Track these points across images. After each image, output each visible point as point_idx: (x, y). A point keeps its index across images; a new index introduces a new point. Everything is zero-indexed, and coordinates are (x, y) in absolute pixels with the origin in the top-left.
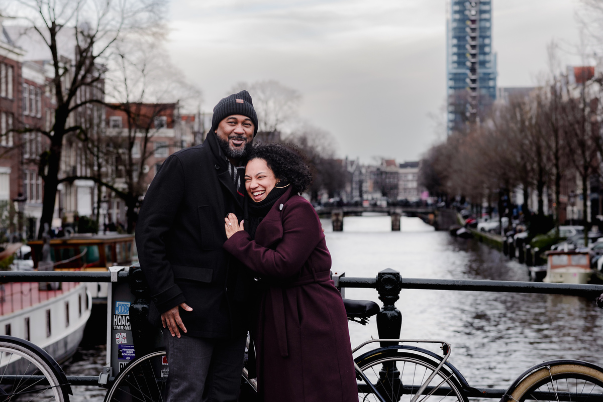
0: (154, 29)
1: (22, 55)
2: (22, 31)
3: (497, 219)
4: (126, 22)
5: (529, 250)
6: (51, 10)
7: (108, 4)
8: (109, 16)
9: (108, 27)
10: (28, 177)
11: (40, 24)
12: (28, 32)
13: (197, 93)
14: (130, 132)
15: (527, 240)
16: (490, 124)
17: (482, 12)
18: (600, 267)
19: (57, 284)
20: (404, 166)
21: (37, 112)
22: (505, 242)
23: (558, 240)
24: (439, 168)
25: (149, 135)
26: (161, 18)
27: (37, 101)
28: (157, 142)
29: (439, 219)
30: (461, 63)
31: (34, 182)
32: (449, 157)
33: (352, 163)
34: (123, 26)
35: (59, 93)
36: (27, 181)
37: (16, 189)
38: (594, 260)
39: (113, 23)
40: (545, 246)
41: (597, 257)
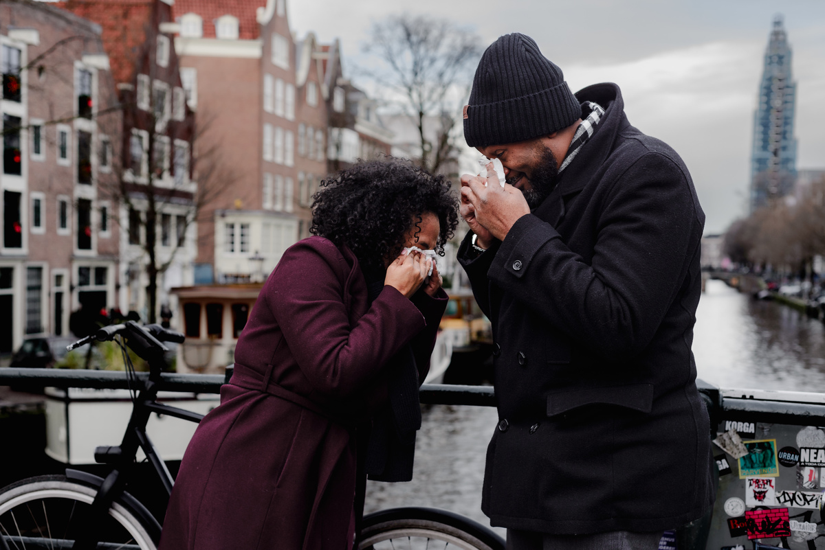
1: (393, 138)
3: (800, 284)
11: (411, 109)
12: (400, 117)
16: (791, 201)
17: (785, 102)
22: (807, 305)
24: (744, 238)
29: (742, 282)
30: (765, 147)
32: (755, 230)
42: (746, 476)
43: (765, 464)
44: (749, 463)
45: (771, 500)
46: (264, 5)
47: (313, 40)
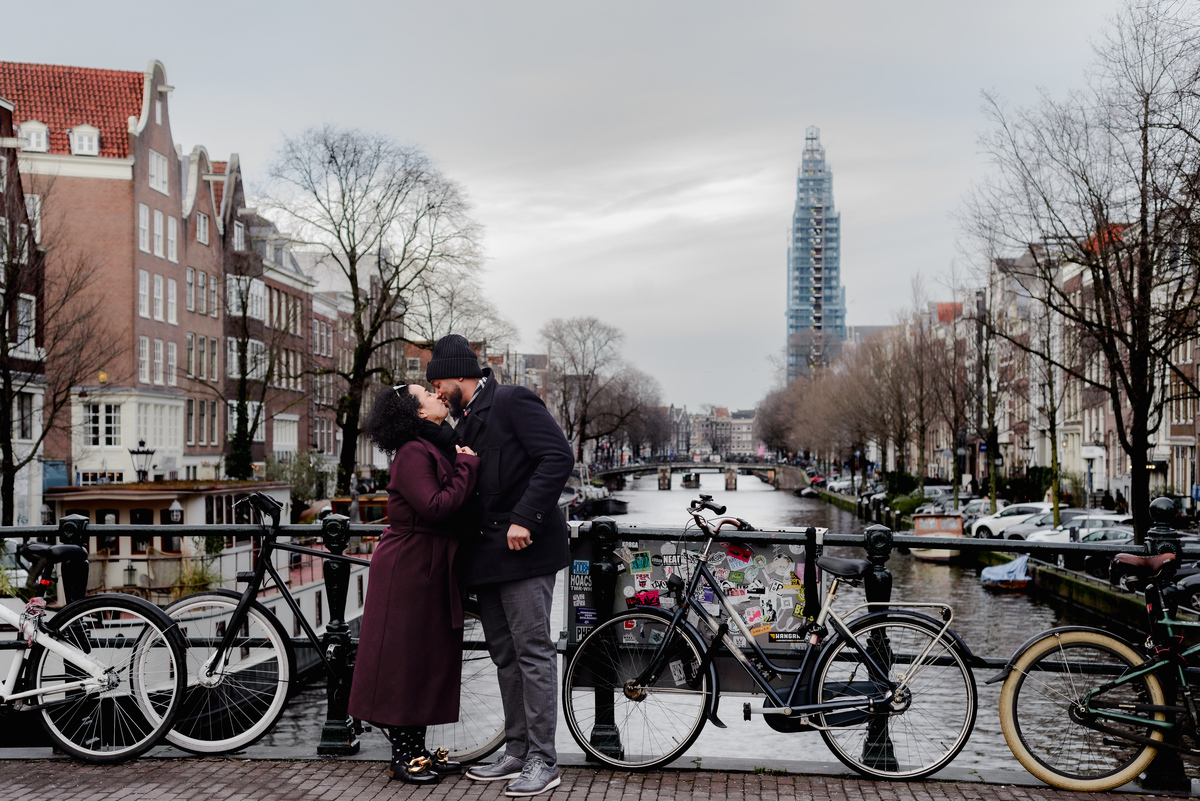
0: (468, 258)
1: (314, 287)
2: (319, 259)
3: (850, 477)
4: (435, 249)
5: (888, 512)
6: (350, 235)
7: (415, 228)
8: (417, 242)
9: (416, 255)
10: (318, 426)
11: (338, 250)
12: (324, 260)
15: (886, 502)
16: (838, 369)
17: (828, 240)
18: (974, 533)
20: (736, 416)
21: (328, 350)
22: (860, 503)
23: (923, 501)
24: (781, 418)
26: (475, 245)
27: (328, 339)
29: (780, 477)
30: (803, 299)
31: (325, 431)
32: (793, 406)
33: (679, 411)
34: (432, 254)
35: (359, 329)
38: (966, 525)
39: (422, 250)
40: (909, 510)
41: (970, 521)
42: (634, 573)
43: (644, 565)
44: (636, 565)
45: (649, 587)
46: (138, 114)
47: (202, 158)
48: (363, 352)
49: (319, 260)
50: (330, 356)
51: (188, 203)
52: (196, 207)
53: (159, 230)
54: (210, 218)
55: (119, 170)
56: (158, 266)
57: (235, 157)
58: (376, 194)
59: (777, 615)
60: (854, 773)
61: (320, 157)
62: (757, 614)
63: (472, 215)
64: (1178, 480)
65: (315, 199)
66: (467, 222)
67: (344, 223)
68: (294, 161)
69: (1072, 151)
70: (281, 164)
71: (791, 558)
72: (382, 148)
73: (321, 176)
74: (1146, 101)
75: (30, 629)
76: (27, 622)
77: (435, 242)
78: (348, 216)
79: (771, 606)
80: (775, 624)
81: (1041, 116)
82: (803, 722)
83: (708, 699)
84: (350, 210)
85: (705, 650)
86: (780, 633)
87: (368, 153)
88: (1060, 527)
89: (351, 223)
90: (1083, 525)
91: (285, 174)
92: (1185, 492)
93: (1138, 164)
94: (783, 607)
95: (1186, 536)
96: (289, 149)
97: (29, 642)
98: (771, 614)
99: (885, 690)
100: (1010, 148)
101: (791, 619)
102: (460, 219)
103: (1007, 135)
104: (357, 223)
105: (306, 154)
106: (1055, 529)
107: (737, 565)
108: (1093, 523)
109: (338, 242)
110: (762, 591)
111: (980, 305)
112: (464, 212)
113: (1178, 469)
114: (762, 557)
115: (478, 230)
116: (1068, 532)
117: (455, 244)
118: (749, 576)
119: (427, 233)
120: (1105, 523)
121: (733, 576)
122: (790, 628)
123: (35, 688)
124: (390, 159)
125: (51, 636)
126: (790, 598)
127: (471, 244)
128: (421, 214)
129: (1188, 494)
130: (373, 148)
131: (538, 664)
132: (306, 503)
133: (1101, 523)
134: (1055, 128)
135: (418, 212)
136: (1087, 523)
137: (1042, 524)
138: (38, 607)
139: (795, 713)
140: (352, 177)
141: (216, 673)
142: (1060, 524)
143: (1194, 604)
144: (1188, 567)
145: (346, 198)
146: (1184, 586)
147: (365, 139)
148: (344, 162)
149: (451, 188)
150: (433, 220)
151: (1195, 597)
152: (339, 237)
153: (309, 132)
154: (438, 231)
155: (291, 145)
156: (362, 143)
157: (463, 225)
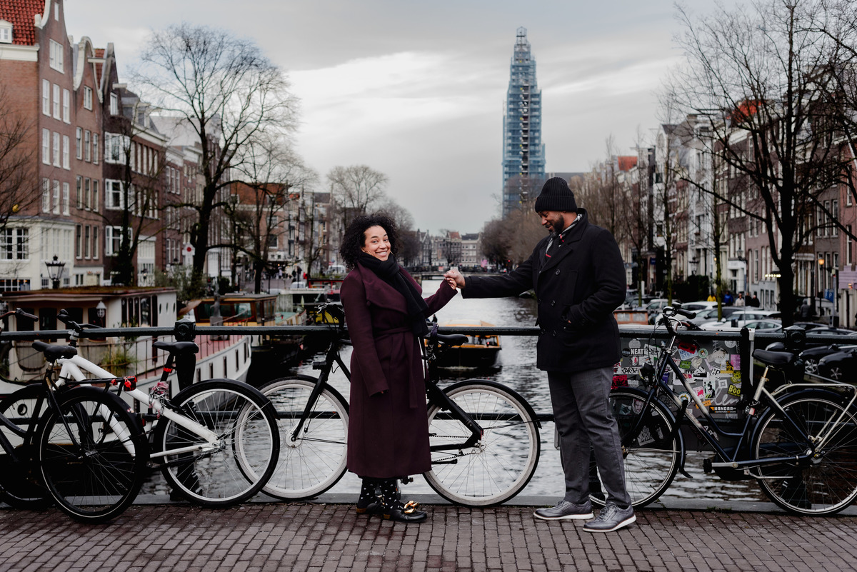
0: (288, 122)
1: (166, 141)
4: (264, 115)
6: (201, 104)
7: (249, 98)
8: (249, 110)
9: (249, 119)
10: (170, 245)
12: (183, 122)
13: (315, 177)
14: (258, 208)
19: (226, 336)
20: (466, 237)
21: (177, 189)
25: (274, 210)
26: (293, 113)
27: (176, 180)
28: (280, 217)
30: (514, 153)
31: (174, 248)
32: (511, 231)
33: (423, 234)
34: (262, 118)
35: (207, 174)
36: (169, 248)
37: (160, 255)
38: (650, 317)
39: (254, 115)
41: (654, 315)
45: (620, 372)
46: (42, 13)
47: (88, 46)
48: (210, 191)
49: (179, 122)
50: (178, 193)
51: (78, 79)
52: (83, 82)
53: (56, 99)
54: (93, 90)
55: (28, 54)
56: (57, 126)
57: (111, 45)
58: (220, 74)
59: (716, 393)
60: (781, 510)
61: (179, 46)
62: (701, 393)
63: (291, 91)
64: (801, 286)
65: (175, 77)
66: (288, 95)
67: (197, 96)
68: (160, 48)
69: (738, 47)
70: (150, 51)
71: (726, 350)
72: (225, 40)
73: (179, 60)
74: (792, 12)
75: (157, 406)
76: (154, 401)
77: (264, 110)
78: (199, 91)
79: (711, 386)
80: (714, 399)
81: (715, 22)
82: (746, 473)
83: (678, 456)
84: (200, 86)
85: (674, 420)
86: (718, 406)
87: (214, 43)
88: (724, 320)
89: (201, 95)
90: (741, 318)
91: (153, 58)
92: (806, 294)
93: (786, 58)
94: (720, 387)
95: (819, 326)
96: (156, 39)
97: (158, 415)
98: (711, 392)
99: (805, 449)
100: (695, 45)
101: (726, 396)
102: (282, 93)
103: (693, 36)
104: (205, 95)
105: (168, 43)
106: (719, 320)
107: (686, 356)
108: (748, 317)
109: (192, 110)
110: (704, 375)
111: (651, 158)
112: (286, 89)
113: (801, 277)
114: (705, 350)
115: (296, 101)
116: (730, 323)
117: (279, 112)
118: (695, 364)
119: (259, 103)
120: (756, 317)
121: (683, 364)
122: (725, 402)
123: (162, 451)
124: (231, 48)
125: (174, 411)
126: (726, 381)
127: (291, 112)
128: (253, 89)
129: (809, 295)
130: (218, 40)
131: (601, 433)
132: (183, 303)
133: (753, 317)
134: (726, 31)
135: (251, 87)
136: (744, 317)
137: (709, 317)
138: (163, 389)
139: (740, 466)
140: (202, 61)
141: (299, 439)
142: (724, 317)
143: (832, 376)
144: (825, 349)
145: (199, 77)
146: (825, 362)
147: (213, 34)
148: (197, 50)
149: (276, 70)
150: (263, 94)
151: (832, 370)
152: (193, 106)
153: (171, 28)
154: (266, 102)
155: (157, 37)
156: (210, 36)
157: (284, 98)
